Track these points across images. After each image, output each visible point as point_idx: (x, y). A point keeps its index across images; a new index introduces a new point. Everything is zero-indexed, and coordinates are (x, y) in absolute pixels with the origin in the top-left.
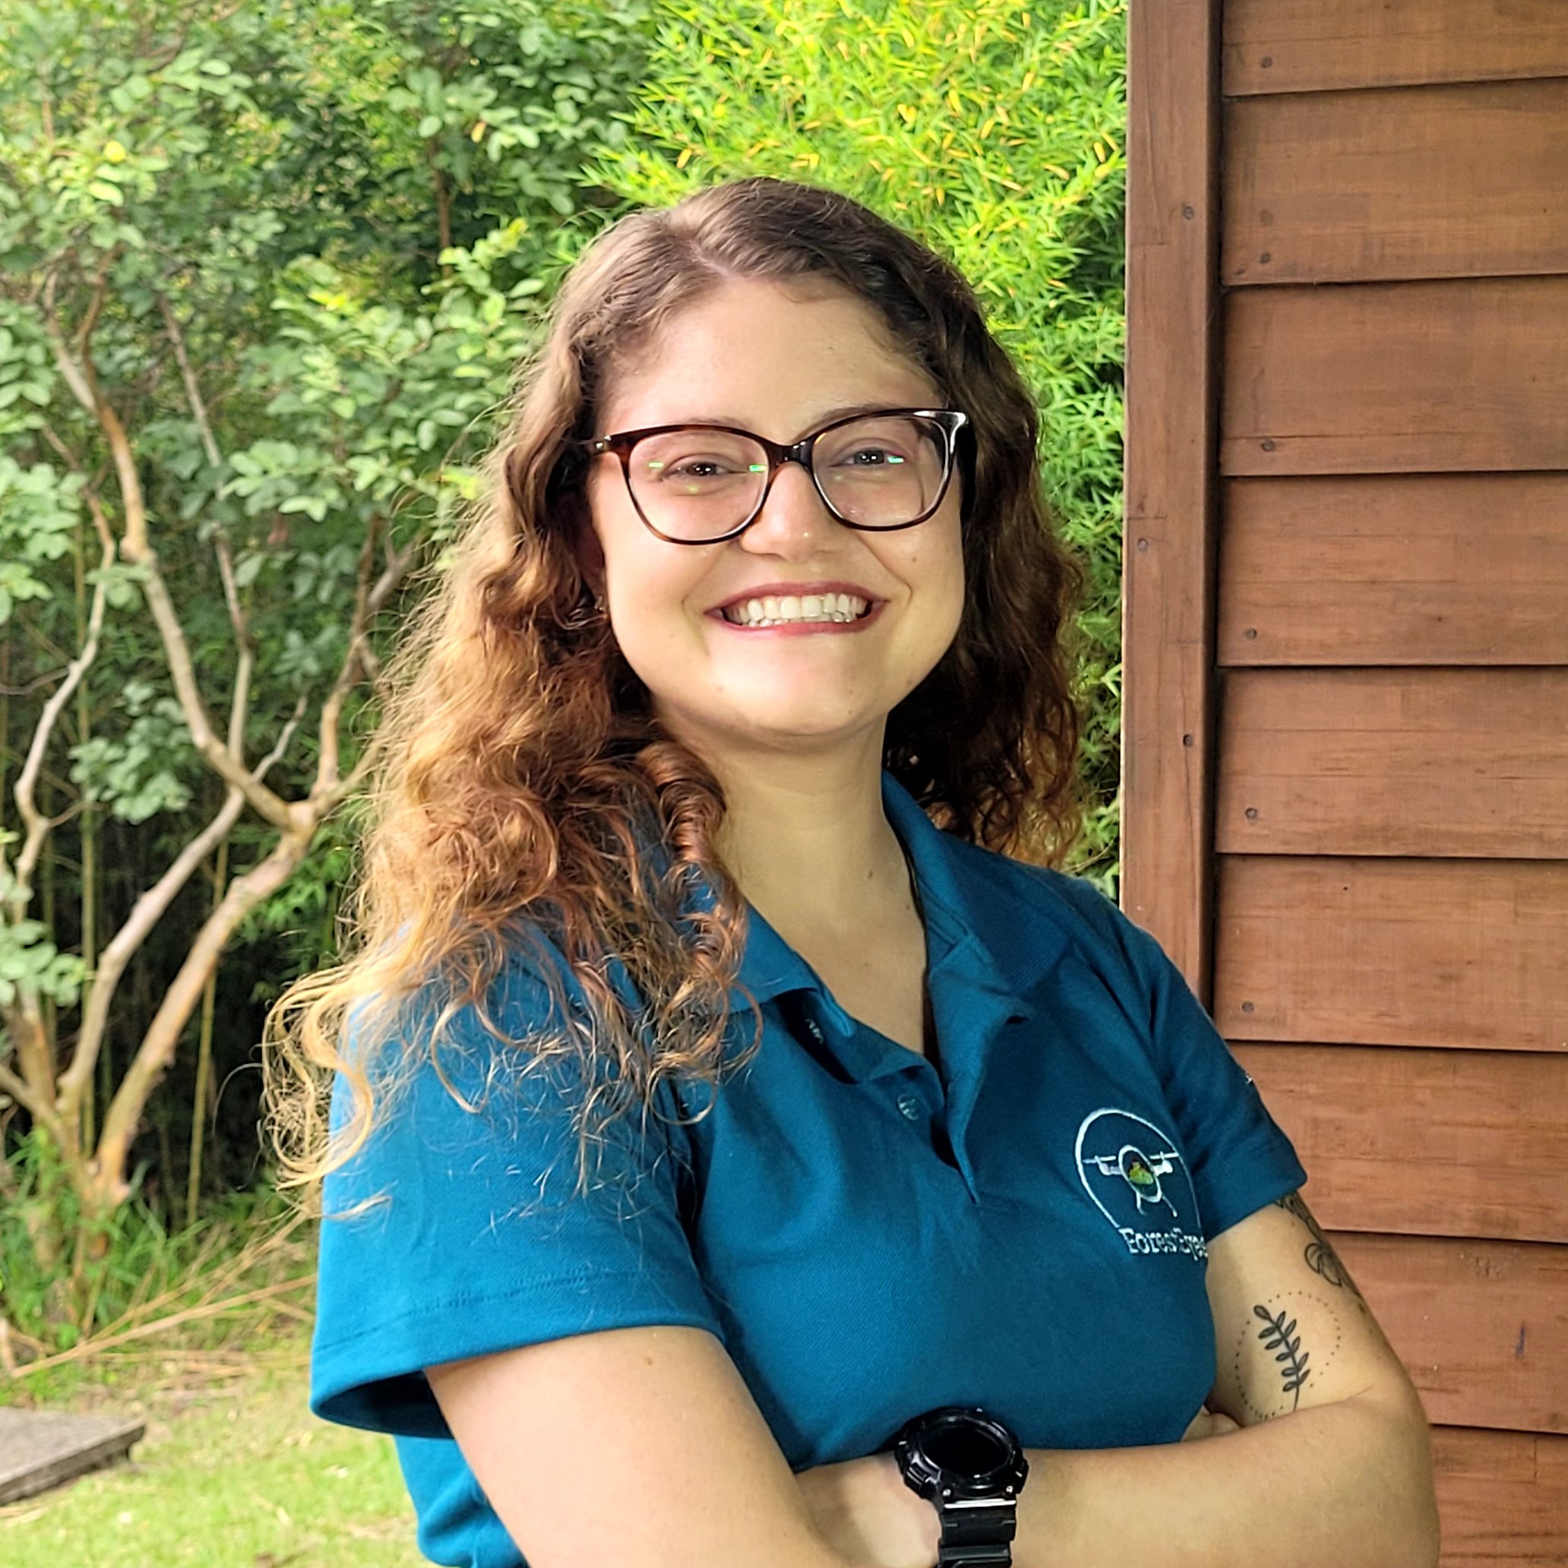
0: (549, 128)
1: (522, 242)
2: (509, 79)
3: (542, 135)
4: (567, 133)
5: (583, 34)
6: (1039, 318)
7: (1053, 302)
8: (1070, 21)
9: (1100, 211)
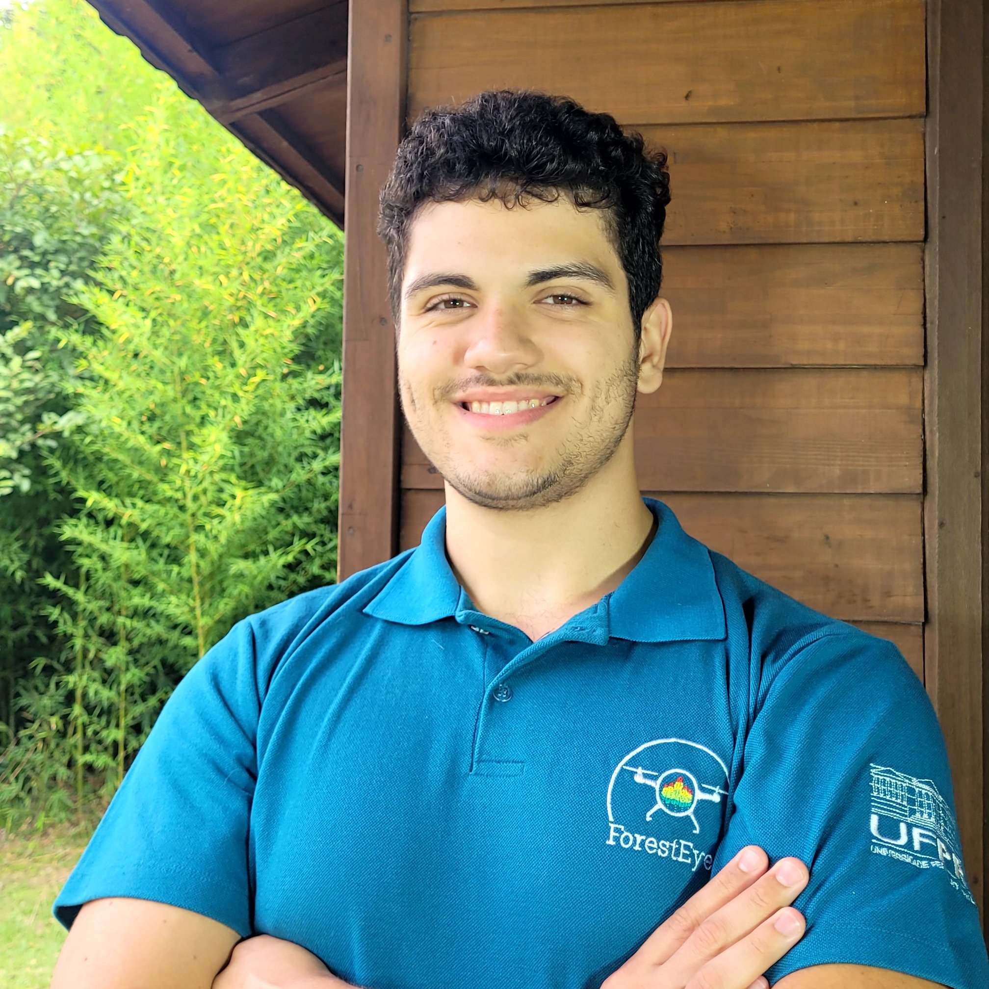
0: (46, 280)
1: (30, 333)
2: (27, 257)
3: (43, 284)
4: (55, 283)
5: (65, 238)
6: (279, 377)
7: (285, 371)
8: (299, 244)
9: (310, 330)
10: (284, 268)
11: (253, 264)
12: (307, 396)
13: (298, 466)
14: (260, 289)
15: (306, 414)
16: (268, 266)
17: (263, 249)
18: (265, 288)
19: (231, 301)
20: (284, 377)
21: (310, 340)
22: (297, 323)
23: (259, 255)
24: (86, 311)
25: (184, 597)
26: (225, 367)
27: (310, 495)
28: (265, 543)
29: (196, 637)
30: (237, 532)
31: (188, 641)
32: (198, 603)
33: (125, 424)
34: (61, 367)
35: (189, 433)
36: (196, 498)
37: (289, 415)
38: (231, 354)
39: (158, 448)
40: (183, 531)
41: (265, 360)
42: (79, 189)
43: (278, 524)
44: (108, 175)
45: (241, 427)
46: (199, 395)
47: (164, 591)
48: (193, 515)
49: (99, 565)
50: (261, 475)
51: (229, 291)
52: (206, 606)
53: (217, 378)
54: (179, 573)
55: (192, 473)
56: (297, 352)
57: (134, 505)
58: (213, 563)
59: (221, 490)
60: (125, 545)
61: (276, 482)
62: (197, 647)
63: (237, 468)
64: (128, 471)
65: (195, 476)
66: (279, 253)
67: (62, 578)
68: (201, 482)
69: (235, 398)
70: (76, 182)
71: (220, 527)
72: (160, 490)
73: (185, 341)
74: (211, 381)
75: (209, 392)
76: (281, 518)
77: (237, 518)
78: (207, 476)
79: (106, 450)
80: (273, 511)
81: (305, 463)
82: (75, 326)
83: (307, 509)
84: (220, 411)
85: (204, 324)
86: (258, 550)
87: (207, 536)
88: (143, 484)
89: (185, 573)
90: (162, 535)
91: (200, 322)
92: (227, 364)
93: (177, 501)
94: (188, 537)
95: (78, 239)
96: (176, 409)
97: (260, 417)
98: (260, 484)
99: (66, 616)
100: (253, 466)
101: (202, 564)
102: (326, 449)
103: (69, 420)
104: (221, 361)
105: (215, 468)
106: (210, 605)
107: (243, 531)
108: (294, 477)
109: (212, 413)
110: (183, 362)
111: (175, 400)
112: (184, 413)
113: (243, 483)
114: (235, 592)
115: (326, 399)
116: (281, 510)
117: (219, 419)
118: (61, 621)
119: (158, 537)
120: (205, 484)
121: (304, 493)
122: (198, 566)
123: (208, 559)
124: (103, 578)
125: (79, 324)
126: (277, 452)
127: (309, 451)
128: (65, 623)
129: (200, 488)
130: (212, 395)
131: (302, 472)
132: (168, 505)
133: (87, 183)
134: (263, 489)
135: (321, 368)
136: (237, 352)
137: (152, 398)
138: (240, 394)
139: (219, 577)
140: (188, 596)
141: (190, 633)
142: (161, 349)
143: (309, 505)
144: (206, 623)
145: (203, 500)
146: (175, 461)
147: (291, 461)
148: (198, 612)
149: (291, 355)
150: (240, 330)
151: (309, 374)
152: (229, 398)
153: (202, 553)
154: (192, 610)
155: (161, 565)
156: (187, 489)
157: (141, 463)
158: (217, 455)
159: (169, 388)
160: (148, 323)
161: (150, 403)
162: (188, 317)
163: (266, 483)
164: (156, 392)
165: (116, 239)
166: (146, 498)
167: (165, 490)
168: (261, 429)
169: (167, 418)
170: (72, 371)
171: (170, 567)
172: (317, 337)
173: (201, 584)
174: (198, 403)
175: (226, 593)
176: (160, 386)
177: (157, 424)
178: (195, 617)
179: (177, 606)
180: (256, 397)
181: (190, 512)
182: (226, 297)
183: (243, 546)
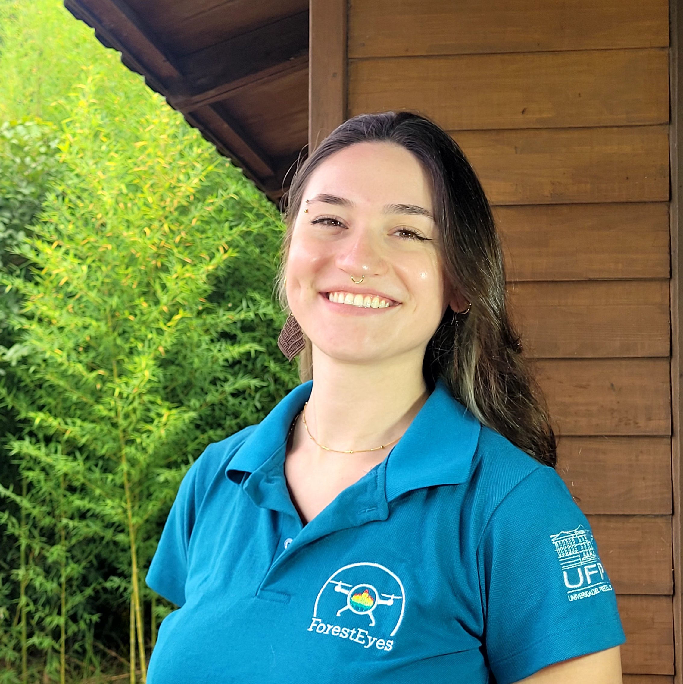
6: (195, 314)
7: (201, 308)
8: (210, 200)
9: (220, 273)
10: (198, 220)
11: (171, 217)
12: (219, 330)
13: (212, 388)
14: (178, 239)
15: (218, 345)
16: (184, 219)
17: (180, 204)
18: (182, 238)
19: (154, 249)
20: (199, 313)
21: (220, 282)
22: (211, 268)
23: (176, 209)
24: (27, 260)
25: (117, 501)
26: (150, 306)
27: (223, 414)
28: (185, 454)
29: (128, 534)
30: (162, 444)
31: (121, 538)
32: (129, 505)
33: (65, 354)
34: (8, 308)
35: (119, 362)
36: (127, 416)
37: (204, 346)
38: (155, 294)
39: (94, 374)
40: (116, 445)
41: (183, 299)
42: (21, 154)
43: (196, 438)
44: (45, 142)
45: (164, 356)
46: (128, 329)
47: (100, 495)
48: (124, 431)
49: (42, 476)
50: (182, 396)
51: (152, 242)
52: (136, 508)
53: (142, 314)
54: (113, 480)
55: (125, 395)
56: (209, 292)
57: (74, 423)
58: (141, 471)
59: (148, 410)
60: (65, 457)
61: (194, 402)
62: (130, 542)
63: (162, 392)
64: (67, 394)
65: (127, 398)
66: (193, 208)
67: (11, 488)
68: (131, 403)
69: (160, 332)
70: (18, 148)
71: (148, 441)
72: (97, 410)
73: (115, 284)
74: (138, 317)
75: (136, 327)
76: (198, 433)
77: (163, 432)
78: (137, 397)
79: (48, 377)
80: (192, 426)
81: (218, 386)
82: (18, 272)
83: (220, 425)
84: (147, 343)
85: (130, 270)
86: (179, 460)
87: (136, 449)
88: (81, 405)
89: (118, 481)
90: (98, 448)
91: (127, 268)
92: (151, 303)
93: (110, 418)
94: (120, 449)
95: (20, 197)
96: (108, 341)
97: (180, 348)
98: (181, 404)
99: (14, 520)
100: (174, 390)
101: (133, 472)
102: (235, 375)
103: (16, 352)
104: (146, 301)
105: (144, 391)
106: (140, 507)
107: (168, 443)
108: (210, 398)
109: (140, 346)
110: (114, 301)
111: (107, 334)
112: (116, 345)
113: (167, 404)
114: (162, 496)
115: (234, 332)
116: (198, 427)
117: (146, 349)
118: (10, 525)
119: (95, 449)
120: (136, 404)
121: (217, 413)
122: (129, 474)
123: (137, 468)
124: (46, 487)
125: (21, 270)
126: (195, 377)
127: (221, 376)
128: (13, 526)
129: (131, 407)
130: (139, 330)
131: (216, 394)
132: (103, 423)
133: (26, 149)
134: (184, 408)
135: (230, 305)
136: (159, 292)
137: (87, 332)
138: (164, 328)
139: (146, 484)
140: (121, 499)
141: (122, 531)
142: (95, 291)
143: (222, 422)
144: (137, 522)
145: (133, 418)
146: (109, 385)
147: (207, 385)
148: (130, 513)
149: (206, 295)
150: (163, 275)
151: (221, 312)
152: (154, 332)
153: (133, 462)
154: (125, 511)
155: (97, 474)
156: (120, 409)
157: (78, 388)
158: (146, 379)
159: (102, 324)
160: (85, 268)
161: (85, 336)
162: (117, 263)
163: (186, 403)
164: (91, 327)
165: (51, 197)
166: (83, 417)
167: (101, 410)
168: (180, 358)
169: (101, 349)
170: (16, 310)
171: (104, 476)
172: (226, 280)
173: (132, 491)
174: (126, 335)
175: (153, 497)
176: (94, 323)
177: (92, 354)
178: (127, 517)
179: (113, 508)
180: (177, 331)
181: (121, 428)
182: (150, 246)
183: (168, 457)
